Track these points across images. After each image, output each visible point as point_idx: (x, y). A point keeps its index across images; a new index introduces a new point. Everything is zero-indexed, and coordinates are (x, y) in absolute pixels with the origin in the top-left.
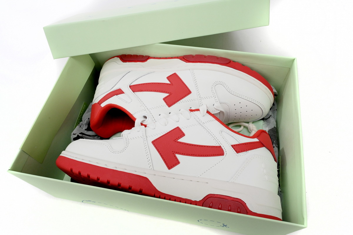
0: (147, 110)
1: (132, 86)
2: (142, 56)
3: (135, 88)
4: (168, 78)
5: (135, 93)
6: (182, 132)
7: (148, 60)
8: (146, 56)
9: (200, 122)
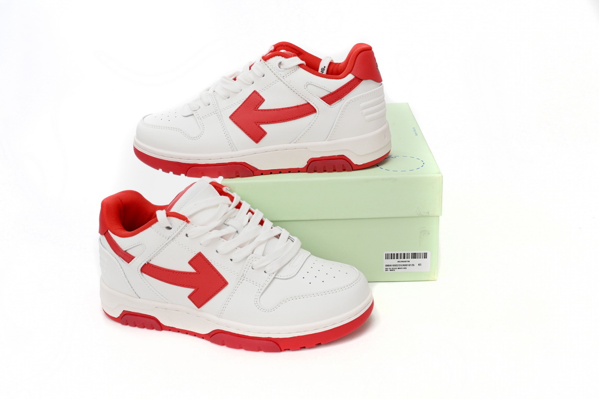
0: (281, 78)
1: (312, 113)
4: (264, 133)
5: (306, 102)
6: (261, 97)
9: (278, 76)
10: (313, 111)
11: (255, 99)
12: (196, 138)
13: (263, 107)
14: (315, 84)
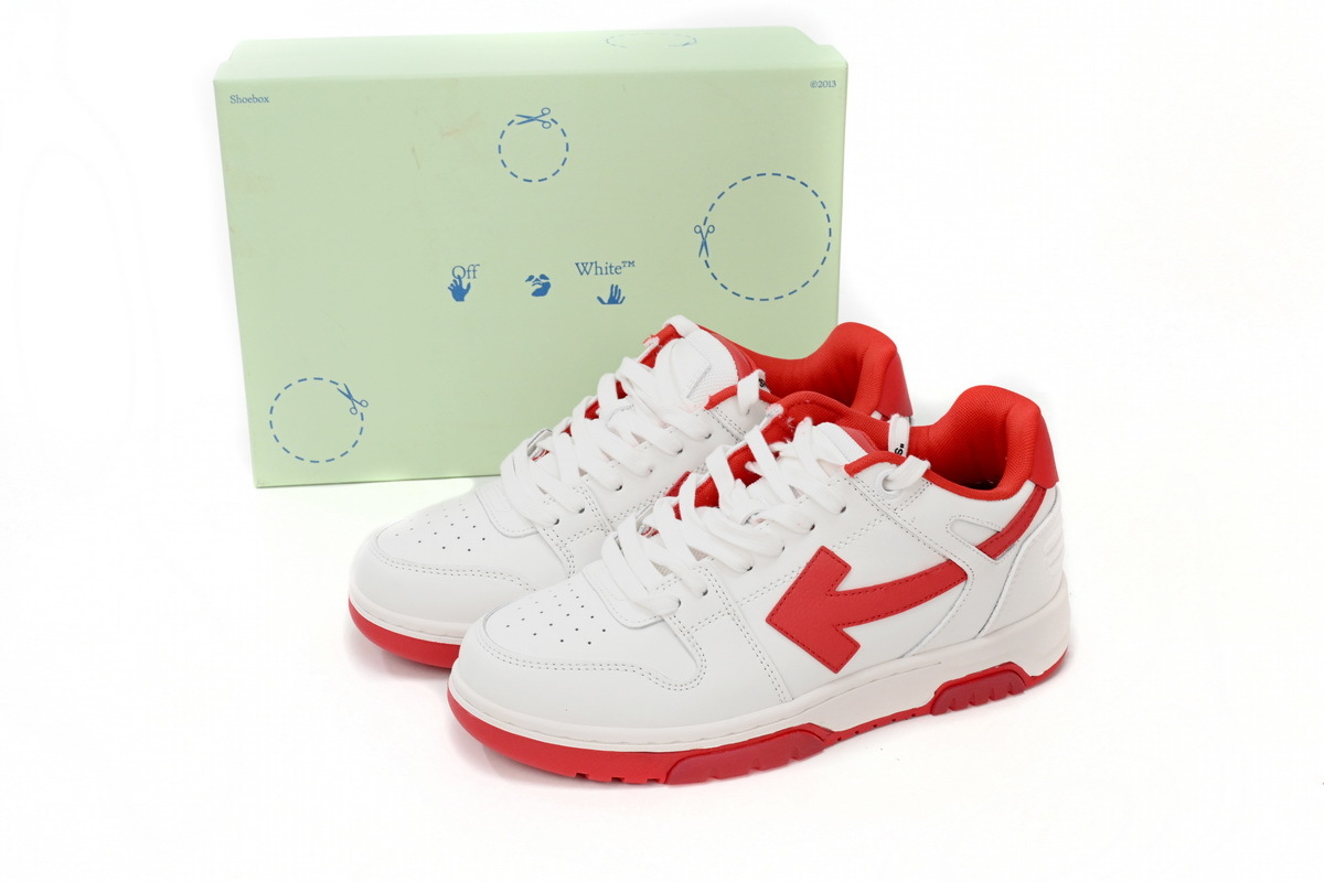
0: (891, 513)
1: (959, 582)
2: (956, 706)
3: (947, 576)
4: (854, 646)
5: (944, 560)
7: (932, 696)
8: (942, 711)
9: (885, 509)
10: (961, 576)
11: (827, 567)
12: (689, 686)
13: (848, 584)
14: (971, 520)
